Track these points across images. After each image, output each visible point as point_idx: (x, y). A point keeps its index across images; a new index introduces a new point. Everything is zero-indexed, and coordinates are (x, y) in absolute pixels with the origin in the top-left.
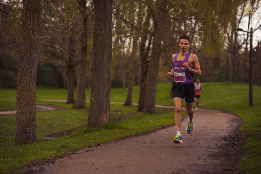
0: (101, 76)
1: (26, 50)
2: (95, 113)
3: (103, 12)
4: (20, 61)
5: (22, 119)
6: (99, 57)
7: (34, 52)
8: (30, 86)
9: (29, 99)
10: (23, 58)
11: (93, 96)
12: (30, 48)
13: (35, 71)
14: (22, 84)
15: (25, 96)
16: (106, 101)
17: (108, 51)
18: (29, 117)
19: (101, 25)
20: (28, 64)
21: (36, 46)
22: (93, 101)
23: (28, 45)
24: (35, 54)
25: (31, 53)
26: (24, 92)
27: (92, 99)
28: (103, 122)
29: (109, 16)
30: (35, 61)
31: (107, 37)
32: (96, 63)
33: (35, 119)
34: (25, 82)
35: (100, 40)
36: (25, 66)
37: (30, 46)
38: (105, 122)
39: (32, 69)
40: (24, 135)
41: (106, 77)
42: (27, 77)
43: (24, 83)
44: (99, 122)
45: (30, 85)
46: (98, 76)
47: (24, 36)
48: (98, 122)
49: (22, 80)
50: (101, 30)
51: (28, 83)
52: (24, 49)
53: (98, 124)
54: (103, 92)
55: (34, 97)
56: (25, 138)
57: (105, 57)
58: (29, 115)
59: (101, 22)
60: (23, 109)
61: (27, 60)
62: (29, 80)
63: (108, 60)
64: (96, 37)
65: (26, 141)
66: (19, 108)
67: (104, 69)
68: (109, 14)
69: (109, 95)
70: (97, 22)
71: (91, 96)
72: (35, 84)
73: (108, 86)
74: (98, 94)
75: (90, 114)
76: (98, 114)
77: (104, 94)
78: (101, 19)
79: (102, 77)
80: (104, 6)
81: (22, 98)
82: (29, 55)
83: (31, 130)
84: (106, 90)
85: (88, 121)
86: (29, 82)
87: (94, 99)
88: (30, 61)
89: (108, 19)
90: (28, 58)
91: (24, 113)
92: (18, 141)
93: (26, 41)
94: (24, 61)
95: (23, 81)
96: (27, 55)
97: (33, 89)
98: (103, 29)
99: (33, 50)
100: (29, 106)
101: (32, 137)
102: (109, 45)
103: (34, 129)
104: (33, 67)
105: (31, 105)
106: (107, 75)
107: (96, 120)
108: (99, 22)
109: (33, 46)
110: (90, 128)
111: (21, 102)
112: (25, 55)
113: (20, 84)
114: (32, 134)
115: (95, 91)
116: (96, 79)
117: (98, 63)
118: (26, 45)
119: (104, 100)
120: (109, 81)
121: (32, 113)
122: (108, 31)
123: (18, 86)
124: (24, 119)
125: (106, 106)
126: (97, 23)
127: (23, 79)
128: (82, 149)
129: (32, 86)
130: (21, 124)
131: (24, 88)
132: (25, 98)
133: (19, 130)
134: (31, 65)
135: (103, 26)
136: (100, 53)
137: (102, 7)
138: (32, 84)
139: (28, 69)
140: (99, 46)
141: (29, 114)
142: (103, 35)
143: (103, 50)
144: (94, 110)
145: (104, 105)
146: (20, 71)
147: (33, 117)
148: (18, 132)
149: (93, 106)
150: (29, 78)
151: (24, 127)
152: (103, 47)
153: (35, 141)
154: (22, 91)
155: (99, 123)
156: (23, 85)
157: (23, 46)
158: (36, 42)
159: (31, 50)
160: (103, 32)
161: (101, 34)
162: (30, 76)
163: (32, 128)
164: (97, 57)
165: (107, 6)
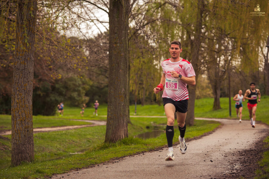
0: (117, 90)
1: (19, 62)
2: (112, 128)
3: (118, 25)
4: (14, 75)
5: (17, 138)
6: (115, 70)
7: (29, 64)
8: (25, 102)
9: (24, 116)
10: (17, 71)
11: (110, 110)
12: (24, 61)
13: (30, 85)
14: (16, 100)
15: (19, 113)
16: (123, 115)
17: (124, 64)
18: (25, 135)
19: (116, 39)
20: (23, 79)
21: (30, 58)
22: (110, 116)
23: (22, 57)
24: (30, 67)
25: (25, 65)
26: (18, 108)
27: (109, 114)
28: (121, 138)
29: (124, 29)
30: (30, 75)
31: (122, 49)
32: (112, 77)
33: (32, 138)
34: (20, 98)
35: (115, 53)
36: (19, 80)
37: (24, 59)
38: (122, 137)
39: (27, 84)
40: (20, 155)
41: (122, 91)
42: (21, 92)
43: (18, 99)
44: (117, 137)
45: (25, 100)
46: (114, 90)
47: (18, 48)
48: (115, 138)
49: (16, 96)
50: (116, 43)
51: (23, 99)
52: (18, 62)
53: (115, 139)
54: (119, 107)
55: (30, 114)
56: (21, 159)
57: (120, 70)
58: (25, 134)
59: (116, 35)
60: (18, 127)
61: (21, 74)
62: (24, 95)
63: (124, 73)
64: (112, 51)
65: (21, 162)
66: (13, 126)
67: (120, 83)
68: (124, 27)
69: (126, 109)
70: (112, 35)
71: (108, 111)
72: (30, 100)
73: (124, 100)
74: (115, 109)
75: (107, 129)
76: (115, 130)
77: (120, 109)
78: (116, 32)
79: (119, 91)
80: (118, 19)
81: (17, 115)
82: (23, 68)
83: (27, 149)
84: (123, 105)
85: (106, 136)
86: (24, 97)
87: (111, 114)
88: (25, 74)
89: (123, 32)
90: (22, 72)
91: (19, 132)
92: (13, 162)
93: (19, 53)
94: (18, 75)
95: (18, 97)
96: (21, 68)
97: (28, 104)
98: (118, 42)
99: (28, 62)
100: (25, 124)
101: (29, 158)
102: (124, 59)
103: (30, 149)
104: (28, 81)
105: (27, 122)
106: (123, 89)
107: (113, 136)
108: (114, 35)
109: (27, 58)
110: (107, 144)
111: (15, 119)
112: (19, 68)
113: (15, 100)
114: (29, 154)
115: (111, 106)
116: (112, 94)
117: (114, 77)
118: (20, 57)
119: (121, 114)
120: (126, 95)
121: (28, 131)
122: (124, 44)
123: (12, 102)
124: (19, 138)
125: (124, 120)
126: (112, 37)
127: (18, 95)
128: (64, 173)
129: (28, 102)
130: (16, 144)
131: (18, 105)
132: (19, 115)
133: (14, 150)
134: (25, 79)
135: (118, 39)
136: (115, 66)
137: (116, 20)
138: (28, 99)
139: (22, 84)
140: (114, 59)
141: (25, 132)
142: (118, 48)
143: (118, 63)
144: (111, 125)
145: (121, 120)
146: (14, 86)
147: (29, 136)
148: (13, 152)
149: (110, 122)
150: (24, 93)
151: (20, 147)
152: (118, 60)
153: (32, 162)
154: (16, 107)
155: (117, 139)
156: (18, 101)
157: (16, 59)
158: (31, 54)
159: (26, 63)
160: (118, 45)
161: (116, 47)
162: (25, 91)
163: (28, 148)
164: (113, 71)
165: (122, 18)
